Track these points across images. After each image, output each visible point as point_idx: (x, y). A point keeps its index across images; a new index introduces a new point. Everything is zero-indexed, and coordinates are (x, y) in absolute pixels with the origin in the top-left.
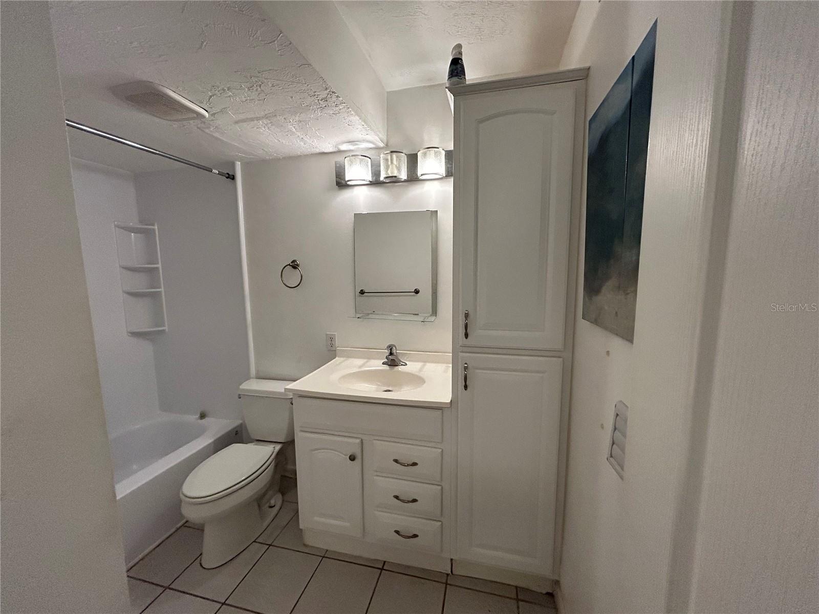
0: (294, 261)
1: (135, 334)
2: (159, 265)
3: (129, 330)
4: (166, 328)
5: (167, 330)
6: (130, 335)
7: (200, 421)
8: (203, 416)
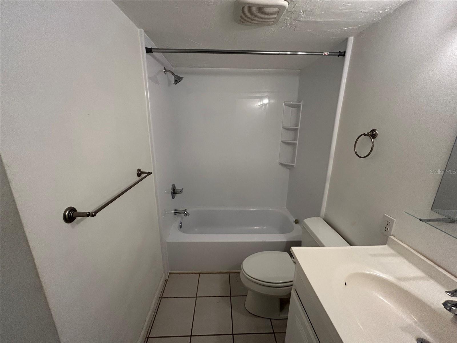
0: (374, 130)
1: (282, 164)
2: (299, 127)
3: (280, 161)
4: (295, 165)
5: (295, 166)
6: (280, 164)
7: (294, 224)
8: (297, 222)
